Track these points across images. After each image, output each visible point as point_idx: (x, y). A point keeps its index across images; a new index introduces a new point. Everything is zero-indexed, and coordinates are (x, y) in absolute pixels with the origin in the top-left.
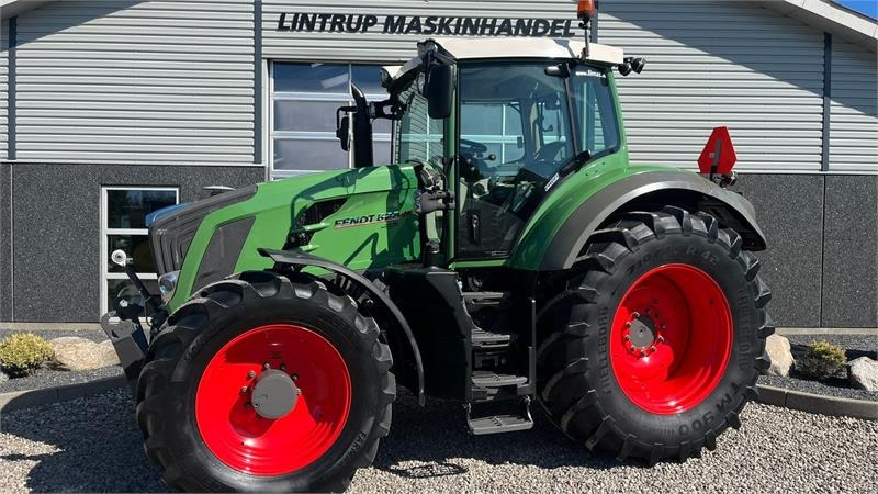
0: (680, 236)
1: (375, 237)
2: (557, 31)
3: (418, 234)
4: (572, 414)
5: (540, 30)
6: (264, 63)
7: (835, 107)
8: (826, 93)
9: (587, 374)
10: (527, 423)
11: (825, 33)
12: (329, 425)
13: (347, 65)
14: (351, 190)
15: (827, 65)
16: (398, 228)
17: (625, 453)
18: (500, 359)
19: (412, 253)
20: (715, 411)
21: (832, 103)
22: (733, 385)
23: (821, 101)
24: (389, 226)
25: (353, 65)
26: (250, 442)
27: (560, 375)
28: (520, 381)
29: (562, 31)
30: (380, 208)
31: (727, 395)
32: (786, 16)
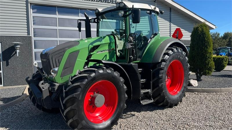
0: (177, 53)
1: (106, 56)
2: (113, 2)
3: (115, 54)
4: (160, 97)
5: (109, 2)
6: (29, 4)
7: (172, 25)
8: (170, 22)
9: (163, 87)
10: (152, 101)
11: (170, 8)
12: (111, 107)
13: (56, 7)
14: (101, 43)
15: (170, 15)
16: (111, 53)
17: (169, 105)
18: (143, 85)
19: (114, 60)
20: (182, 93)
21: (172, 24)
22: (185, 87)
23: (169, 23)
24: (109, 53)
25: (57, 7)
26: (97, 115)
27: (158, 88)
28: (149, 90)
29: (114, 2)
30: (107, 48)
31: (184, 89)
32: (162, 3)
